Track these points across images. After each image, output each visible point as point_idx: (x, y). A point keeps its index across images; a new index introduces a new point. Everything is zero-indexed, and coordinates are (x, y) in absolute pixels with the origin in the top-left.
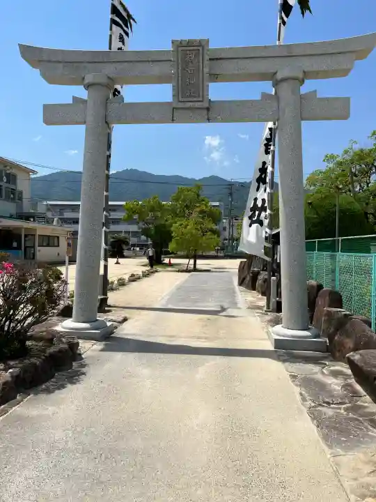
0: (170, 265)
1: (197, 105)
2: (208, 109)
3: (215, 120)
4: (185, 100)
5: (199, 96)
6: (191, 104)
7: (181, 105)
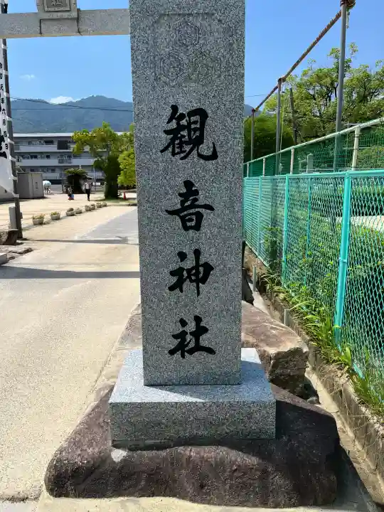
0: (125, 199)
1: (66, 15)
2: (78, 19)
3: (87, 32)
4: (50, 9)
5: (66, 6)
6: (59, 14)
7: (46, 16)
